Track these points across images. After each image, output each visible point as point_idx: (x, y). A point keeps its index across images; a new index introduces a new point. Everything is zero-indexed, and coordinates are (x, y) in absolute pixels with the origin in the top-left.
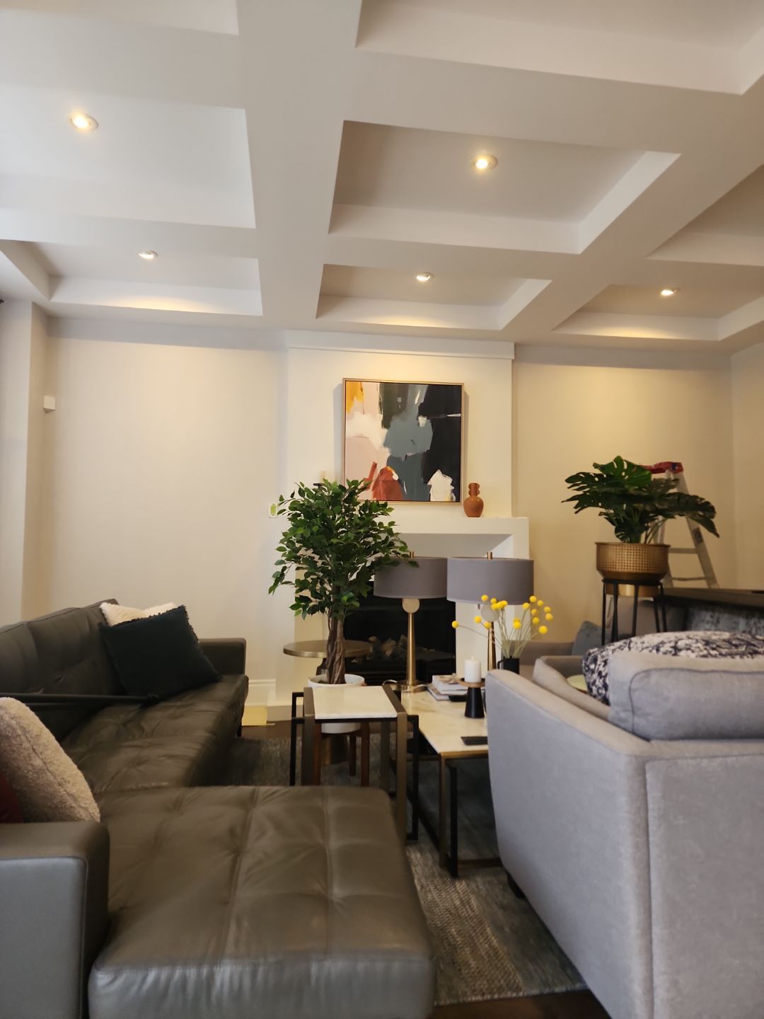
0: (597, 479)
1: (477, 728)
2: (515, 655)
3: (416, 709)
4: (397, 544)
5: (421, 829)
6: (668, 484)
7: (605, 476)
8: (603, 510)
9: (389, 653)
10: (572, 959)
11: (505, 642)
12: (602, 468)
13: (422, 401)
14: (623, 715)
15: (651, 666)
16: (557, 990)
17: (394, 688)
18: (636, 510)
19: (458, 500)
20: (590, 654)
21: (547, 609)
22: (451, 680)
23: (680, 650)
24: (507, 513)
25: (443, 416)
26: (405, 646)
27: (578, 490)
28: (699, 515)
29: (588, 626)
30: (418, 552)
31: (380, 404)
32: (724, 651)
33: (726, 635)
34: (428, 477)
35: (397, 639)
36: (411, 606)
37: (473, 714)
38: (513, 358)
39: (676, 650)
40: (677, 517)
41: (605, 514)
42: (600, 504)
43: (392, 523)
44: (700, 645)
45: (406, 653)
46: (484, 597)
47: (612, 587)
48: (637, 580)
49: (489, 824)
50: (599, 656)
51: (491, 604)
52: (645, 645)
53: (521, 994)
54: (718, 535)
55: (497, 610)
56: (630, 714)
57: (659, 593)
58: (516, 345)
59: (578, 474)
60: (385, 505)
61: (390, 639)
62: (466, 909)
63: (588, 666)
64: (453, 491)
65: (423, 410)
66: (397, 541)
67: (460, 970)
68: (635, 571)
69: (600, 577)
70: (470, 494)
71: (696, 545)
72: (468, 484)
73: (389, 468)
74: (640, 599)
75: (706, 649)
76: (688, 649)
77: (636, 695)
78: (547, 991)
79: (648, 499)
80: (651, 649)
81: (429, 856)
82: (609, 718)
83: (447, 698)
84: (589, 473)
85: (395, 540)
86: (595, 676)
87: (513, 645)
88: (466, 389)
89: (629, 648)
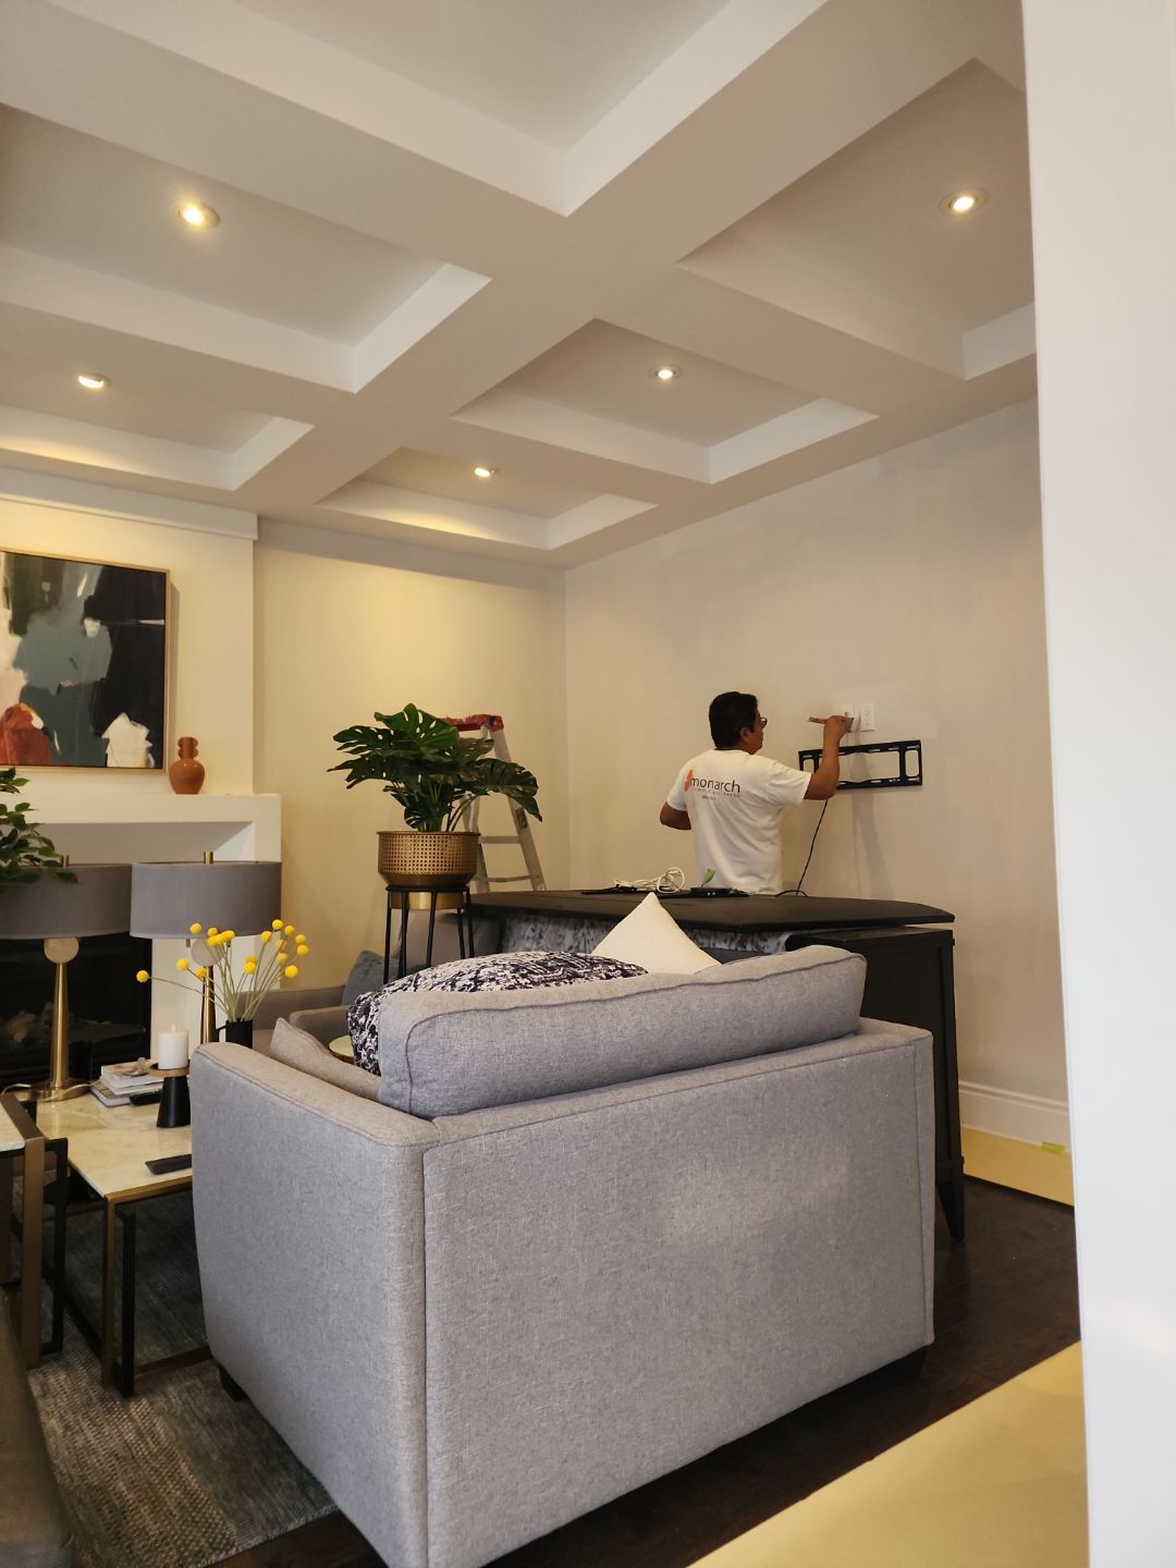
0: (380, 737)
1: (175, 1143)
2: (246, 1016)
3: (68, 1128)
4: (34, 843)
5: (70, 1328)
6: (481, 746)
7: (392, 732)
8: (389, 783)
9: (19, 1036)
10: (315, 1473)
11: (230, 997)
12: (387, 720)
13: (92, 593)
14: (397, 1088)
15: (439, 1011)
16: (291, 1527)
17: (23, 1097)
18: (434, 782)
19: (159, 765)
20: (359, 1002)
21: (300, 938)
22: (136, 1069)
23: (482, 982)
24: (246, 789)
25: (131, 622)
26: (51, 1023)
27: (351, 752)
28: (518, 790)
29: (367, 957)
30: (77, 855)
31: (6, 591)
32: (536, 978)
33: (542, 955)
34: (103, 723)
35: (38, 1011)
36: (61, 950)
37: (172, 1120)
38: (256, 537)
39: (477, 981)
40: (490, 792)
41: (393, 789)
42: (384, 775)
43: (24, 807)
44: (507, 972)
45: (50, 1033)
46: (195, 928)
47: (399, 897)
48: (437, 885)
49: (192, 1296)
50: (372, 1003)
51: (208, 937)
52: (438, 980)
53: (233, 1552)
54: (541, 819)
55: (218, 947)
56: (406, 1084)
57: (465, 901)
58: (260, 519)
59: (353, 729)
60: (11, 773)
61: (22, 1013)
62: (147, 1444)
63: (356, 1021)
64: (150, 750)
65: (93, 608)
66: (34, 837)
67: (129, 1547)
68: (431, 872)
69: (382, 884)
70: (180, 754)
71: (519, 832)
72: (177, 738)
73: (24, 707)
74: (437, 913)
75: (514, 977)
76: (492, 980)
77: (414, 1057)
78: (276, 1533)
79: (452, 768)
80: (444, 984)
81: (82, 1371)
82: (379, 1096)
83: (127, 1100)
84: (368, 728)
85: (29, 836)
86: (366, 1034)
87: (242, 1000)
88: (174, 580)
89: (416, 987)
